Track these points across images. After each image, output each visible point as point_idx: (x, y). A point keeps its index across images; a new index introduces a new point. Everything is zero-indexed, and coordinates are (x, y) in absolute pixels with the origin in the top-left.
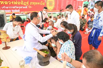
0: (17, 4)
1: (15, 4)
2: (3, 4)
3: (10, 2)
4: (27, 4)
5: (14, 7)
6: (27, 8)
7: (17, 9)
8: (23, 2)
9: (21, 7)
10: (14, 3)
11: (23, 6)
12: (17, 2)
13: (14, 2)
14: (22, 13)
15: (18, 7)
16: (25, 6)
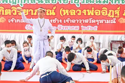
0: (92, 14)
1: (89, 14)
2: (68, 14)
3: (80, 11)
4: (115, 15)
5: (87, 21)
6: (115, 22)
7: (93, 25)
8: (106, 11)
9: (102, 21)
10: (87, 13)
11: (107, 18)
12: (94, 10)
13: (88, 11)
15: (94, 21)
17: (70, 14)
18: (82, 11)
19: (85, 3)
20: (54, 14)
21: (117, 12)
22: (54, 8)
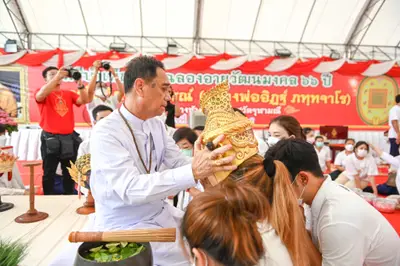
0: (248, 100)
1: (242, 100)
4: (280, 102)
6: (279, 112)
7: (249, 116)
8: (268, 96)
9: (260, 111)
10: (240, 98)
11: (268, 106)
12: (251, 94)
13: (241, 95)
15: (249, 111)
16: (275, 107)
18: (232, 95)
19: (237, 83)
20: (190, 99)
21: (283, 97)
22: (191, 90)
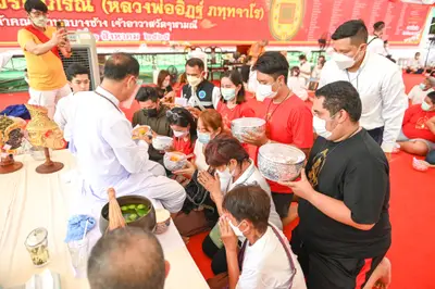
0: (161, 12)
1: (155, 12)
2: (118, 11)
3: (139, 5)
4: (197, 14)
5: (152, 24)
6: (196, 27)
7: (163, 31)
8: (183, 7)
9: (176, 25)
10: (152, 8)
11: (183, 19)
12: (164, 4)
13: (154, 5)
14: (174, 46)
15: (163, 25)
16: (191, 20)
17: (121, 9)
18: (143, 4)
21: (199, 9)
